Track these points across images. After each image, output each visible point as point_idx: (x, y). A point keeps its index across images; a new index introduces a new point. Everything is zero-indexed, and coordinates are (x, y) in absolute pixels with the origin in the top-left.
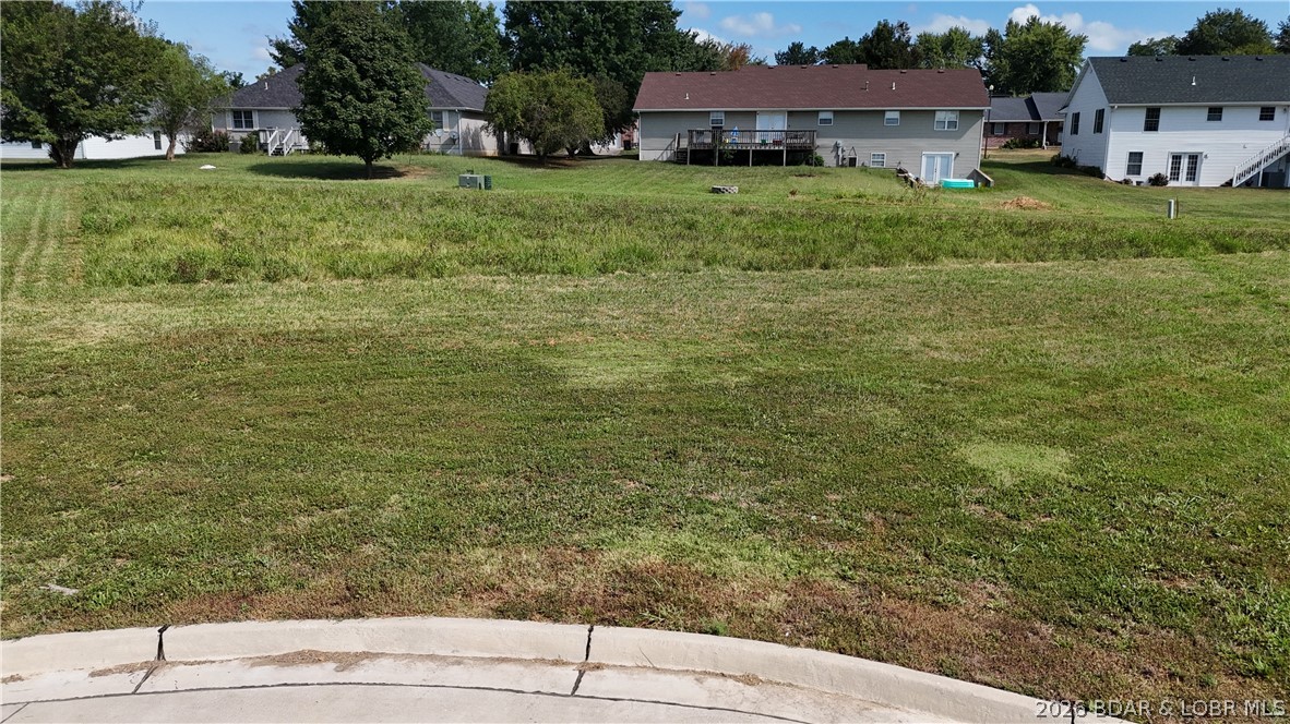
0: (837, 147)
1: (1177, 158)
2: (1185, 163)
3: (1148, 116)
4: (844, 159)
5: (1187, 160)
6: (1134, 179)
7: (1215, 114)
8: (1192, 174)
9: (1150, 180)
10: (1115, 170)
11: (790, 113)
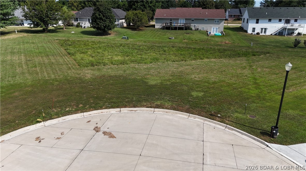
0: (195, 26)
1: (262, 29)
2: (264, 30)
4: (196, 28)
5: (264, 29)
6: (253, 33)
7: (270, 20)
8: (265, 32)
9: (257, 33)
10: (250, 31)
11: (186, 19)
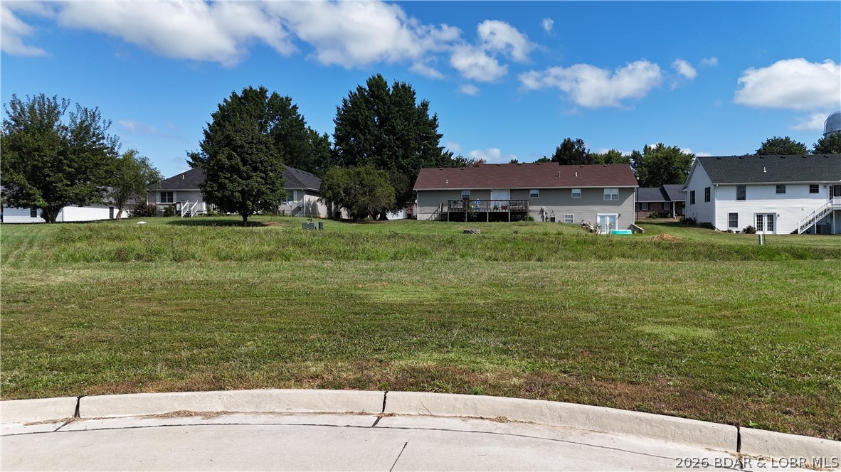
0: (542, 211)
1: (760, 217)
3: (738, 191)
4: (547, 218)
5: (766, 218)
6: (734, 230)
7: (781, 190)
8: (771, 227)
9: (744, 230)
10: (721, 224)
11: (512, 190)
